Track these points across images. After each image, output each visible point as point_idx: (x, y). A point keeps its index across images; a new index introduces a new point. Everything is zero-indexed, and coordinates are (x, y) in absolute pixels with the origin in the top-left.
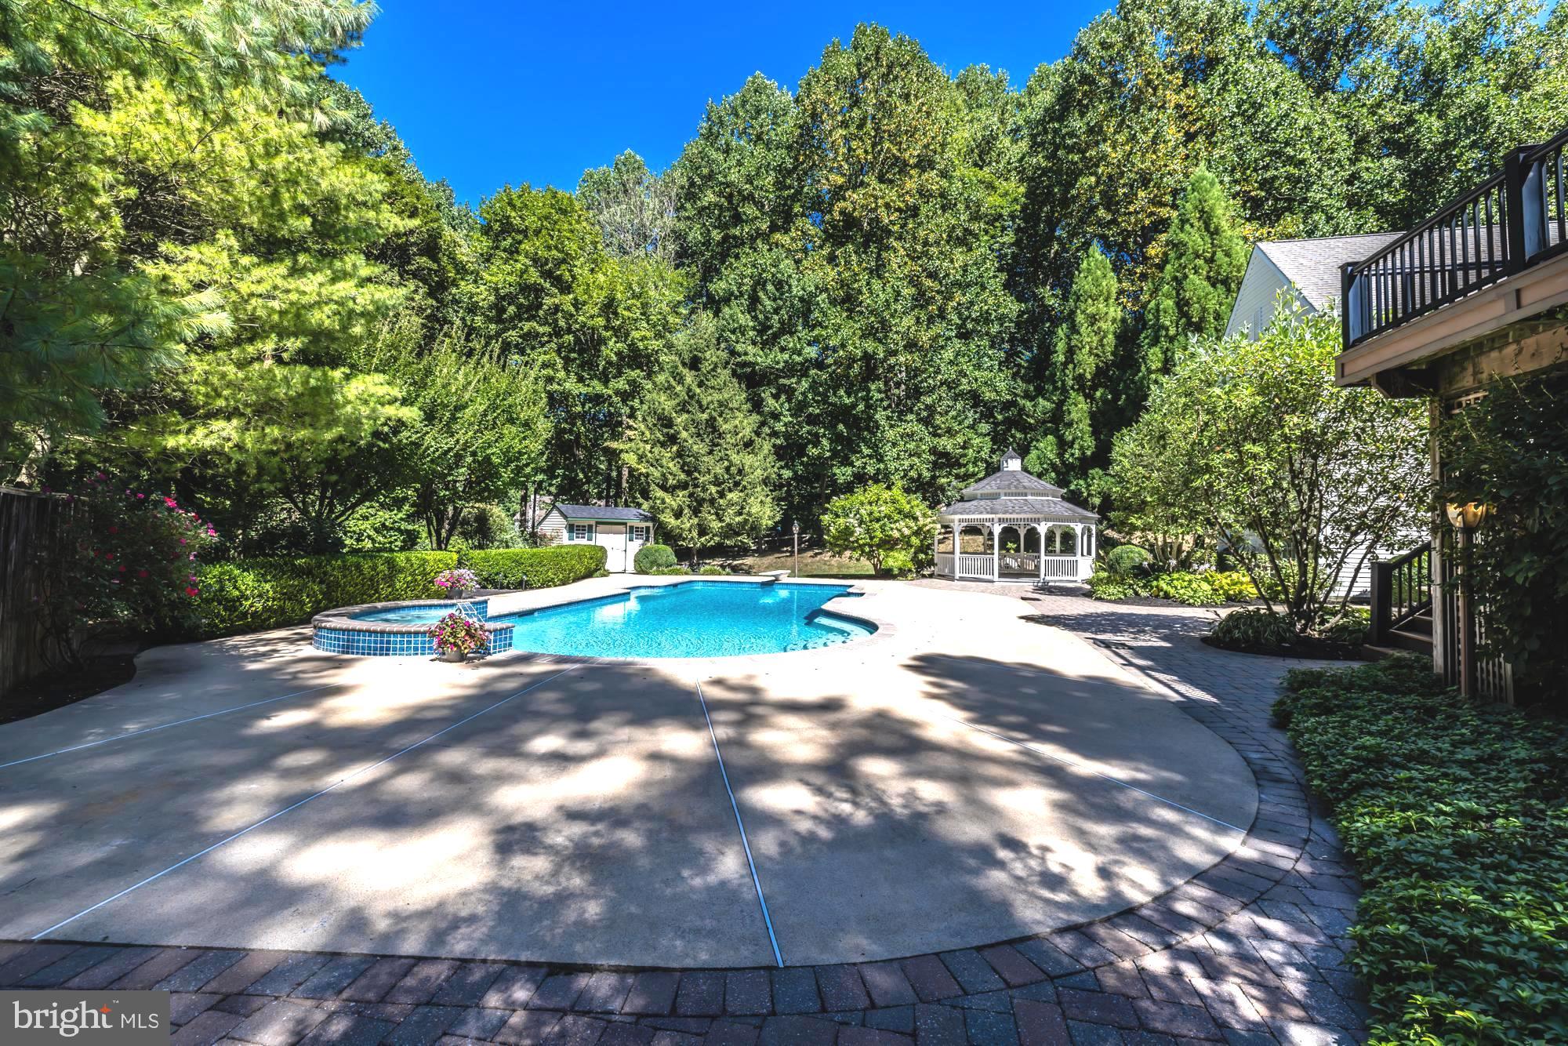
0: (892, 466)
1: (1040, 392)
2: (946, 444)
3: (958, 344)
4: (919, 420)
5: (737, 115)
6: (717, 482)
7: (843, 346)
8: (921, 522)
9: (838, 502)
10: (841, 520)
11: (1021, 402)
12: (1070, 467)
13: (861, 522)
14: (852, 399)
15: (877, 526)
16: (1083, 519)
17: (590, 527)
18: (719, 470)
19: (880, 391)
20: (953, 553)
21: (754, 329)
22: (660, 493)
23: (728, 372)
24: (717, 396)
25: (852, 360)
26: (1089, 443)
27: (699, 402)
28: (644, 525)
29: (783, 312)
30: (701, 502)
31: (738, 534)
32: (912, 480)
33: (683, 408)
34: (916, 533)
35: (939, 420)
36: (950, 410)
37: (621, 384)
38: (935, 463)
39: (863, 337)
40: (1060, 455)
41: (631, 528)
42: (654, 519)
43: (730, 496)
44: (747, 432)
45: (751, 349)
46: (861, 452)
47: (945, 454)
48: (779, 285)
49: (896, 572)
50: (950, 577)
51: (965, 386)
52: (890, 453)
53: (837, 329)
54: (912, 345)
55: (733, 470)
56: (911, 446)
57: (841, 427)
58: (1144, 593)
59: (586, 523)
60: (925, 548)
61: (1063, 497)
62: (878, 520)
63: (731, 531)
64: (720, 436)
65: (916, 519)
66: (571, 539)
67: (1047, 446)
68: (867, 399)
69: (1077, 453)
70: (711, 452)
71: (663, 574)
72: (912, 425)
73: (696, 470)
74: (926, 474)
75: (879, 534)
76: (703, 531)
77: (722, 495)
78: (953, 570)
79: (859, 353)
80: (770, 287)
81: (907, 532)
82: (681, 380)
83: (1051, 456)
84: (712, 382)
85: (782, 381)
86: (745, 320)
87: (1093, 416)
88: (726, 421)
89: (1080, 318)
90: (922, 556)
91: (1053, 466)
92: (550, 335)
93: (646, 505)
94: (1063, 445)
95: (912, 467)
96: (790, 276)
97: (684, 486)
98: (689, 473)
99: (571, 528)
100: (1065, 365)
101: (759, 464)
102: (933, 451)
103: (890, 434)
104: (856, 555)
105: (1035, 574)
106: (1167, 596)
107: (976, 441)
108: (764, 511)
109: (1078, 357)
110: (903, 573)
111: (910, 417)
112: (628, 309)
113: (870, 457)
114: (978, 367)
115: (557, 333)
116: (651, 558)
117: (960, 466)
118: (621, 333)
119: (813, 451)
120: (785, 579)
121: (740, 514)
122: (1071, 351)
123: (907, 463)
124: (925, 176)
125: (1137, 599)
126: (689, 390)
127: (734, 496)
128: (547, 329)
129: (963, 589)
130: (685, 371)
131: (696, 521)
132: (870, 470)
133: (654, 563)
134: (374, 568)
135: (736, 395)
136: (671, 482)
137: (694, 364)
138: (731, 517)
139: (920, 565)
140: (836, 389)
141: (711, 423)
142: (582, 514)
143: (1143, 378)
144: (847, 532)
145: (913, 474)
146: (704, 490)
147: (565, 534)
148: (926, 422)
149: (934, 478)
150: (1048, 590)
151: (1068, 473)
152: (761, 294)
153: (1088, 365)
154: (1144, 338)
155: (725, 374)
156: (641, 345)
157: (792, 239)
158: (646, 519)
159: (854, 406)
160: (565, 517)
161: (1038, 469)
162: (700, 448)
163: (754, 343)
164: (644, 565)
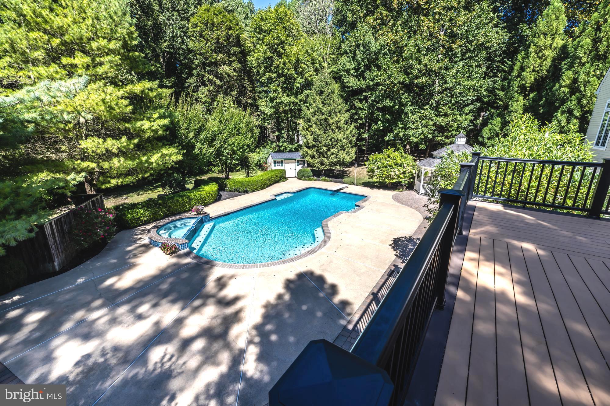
2: (443, 120)
4: (431, 109)
6: (326, 145)
8: (406, 169)
9: (372, 156)
13: (378, 168)
15: (385, 169)
17: (282, 161)
18: (328, 140)
20: (420, 182)
22: (306, 149)
28: (303, 159)
30: (321, 153)
31: (336, 165)
35: (441, 108)
38: (435, 130)
41: (298, 161)
43: (332, 150)
46: (398, 126)
47: (441, 126)
50: (418, 192)
55: (334, 140)
57: (387, 116)
59: (280, 160)
62: (386, 167)
63: (333, 164)
64: (330, 126)
65: (403, 167)
66: (275, 166)
70: (325, 133)
71: (306, 180)
72: (427, 111)
73: (318, 141)
75: (385, 173)
76: (322, 164)
77: (329, 150)
80: (361, 48)
82: (315, 102)
84: (328, 102)
92: (276, 78)
96: (369, 42)
97: (314, 147)
99: (275, 162)
100: (517, 77)
102: (435, 124)
103: (412, 117)
113: (402, 128)
115: (279, 76)
116: (302, 174)
117: (450, 131)
118: (301, 74)
121: (336, 158)
122: (522, 69)
123: (420, 130)
126: (318, 106)
127: (334, 151)
128: (275, 75)
130: (317, 97)
134: (183, 200)
136: (310, 145)
137: (321, 93)
138: (333, 159)
141: (325, 120)
142: (280, 156)
143: (557, 90)
146: (322, 148)
147: (273, 164)
148: (436, 108)
153: (529, 78)
154: (564, 65)
159: (394, 106)
160: (273, 158)
162: (320, 131)
164: (301, 176)
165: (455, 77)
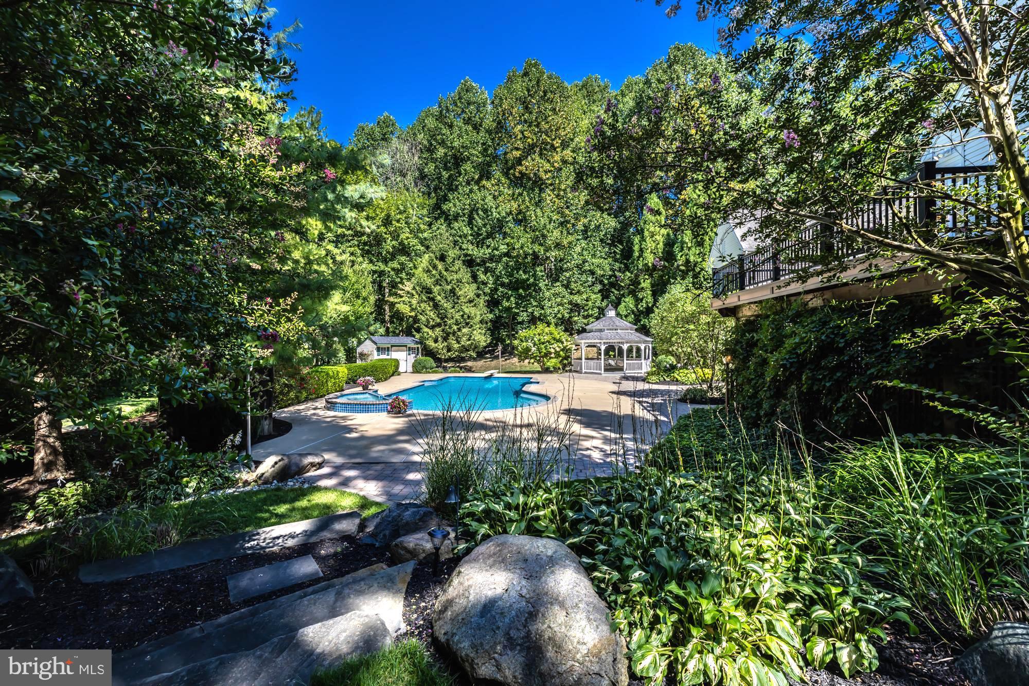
0: (548, 311)
1: (627, 268)
2: (577, 299)
3: (583, 243)
4: (563, 285)
5: (456, 105)
6: (457, 324)
7: (522, 247)
8: (565, 344)
9: (522, 333)
10: (524, 344)
11: (618, 274)
12: (642, 312)
13: (535, 344)
14: (527, 276)
15: (543, 346)
16: (645, 342)
17: (389, 348)
18: (458, 316)
19: (541, 271)
20: (581, 359)
21: (471, 235)
22: (426, 330)
23: (460, 262)
24: (455, 277)
25: (526, 255)
26: (650, 299)
27: (446, 280)
28: (416, 346)
29: (488, 226)
30: (448, 334)
31: (468, 350)
32: (559, 319)
33: (437, 283)
34: (562, 350)
35: (573, 286)
36: (578, 280)
37: (395, 265)
38: (571, 310)
39: (533, 242)
40: (636, 306)
41: (410, 348)
42: (421, 343)
44: (471, 295)
45: (471, 247)
46: (531, 304)
47: (577, 305)
48: (485, 211)
49: (552, 369)
50: (580, 372)
51: (587, 267)
52: (547, 304)
53: (519, 238)
54: (558, 246)
55: (466, 316)
56: (559, 300)
57: (521, 291)
58: (668, 379)
59: (386, 346)
60: (566, 358)
61: (636, 330)
62: (543, 343)
63: (465, 349)
64: (458, 299)
65: (562, 343)
66: (378, 355)
67: (629, 301)
68: (534, 275)
69: (645, 305)
70: (453, 307)
71: (431, 373)
72: (559, 288)
73: (446, 317)
74: (567, 315)
75: (544, 350)
76: (449, 349)
77: (459, 330)
78: (581, 369)
79: (531, 251)
80: (480, 212)
81: (558, 349)
82: (435, 267)
83: (632, 306)
84: (453, 269)
85: (488, 265)
86: (467, 230)
87: (653, 285)
88: (460, 289)
89: (646, 233)
90: (565, 362)
91: (633, 312)
93: (418, 336)
94: (638, 301)
95: (559, 311)
96: (491, 206)
97: (439, 325)
98: (442, 319)
99: (378, 349)
100: (639, 257)
101: (479, 312)
102: (570, 303)
103: (547, 294)
104: (532, 361)
105: (621, 369)
106: (677, 381)
107: (593, 296)
108: (481, 338)
109: (645, 255)
110: (556, 370)
111: (558, 284)
112: (398, 221)
113: (537, 307)
114: (594, 256)
116: (421, 365)
117: (585, 310)
118: (394, 235)
119: (506, 304)
120: (496, 375)
121: (469, 340)
122: (641, 250)
123: (556, 309)
124: (565, 152)
125: (664, 382)
126: (440, 273)
127: (465, 330)
129: (587, 378)
130: (437, 262)
131: (446, 344)
132: (537, 314)
133: (424, 367)
135: (464, 274)
136: (431, 323)
137: (442, 258)
138: (464, 342)
139: (565, 366)
140: (518, 269)
141: (453, 291)
142: (386, 342)
144: (528, 350)
145: (559, 316)
146: (450, 327)
147: (375, 353)
148: (567, 287)
149: (571, 317)
150: (626, 378)
151: (639, 315)
152: (476, 216)
153: (650, 259)
154: (675, 248)
155: (458, 264)
156: (406, 242)
157: (493, 185)
158: (417, 343)
159: (528, 279)
160: (375, 343)
161: (625, 313)
162: (447, 305)
163: (472, 244)
164: (418, 368)
165: (581, 254)
